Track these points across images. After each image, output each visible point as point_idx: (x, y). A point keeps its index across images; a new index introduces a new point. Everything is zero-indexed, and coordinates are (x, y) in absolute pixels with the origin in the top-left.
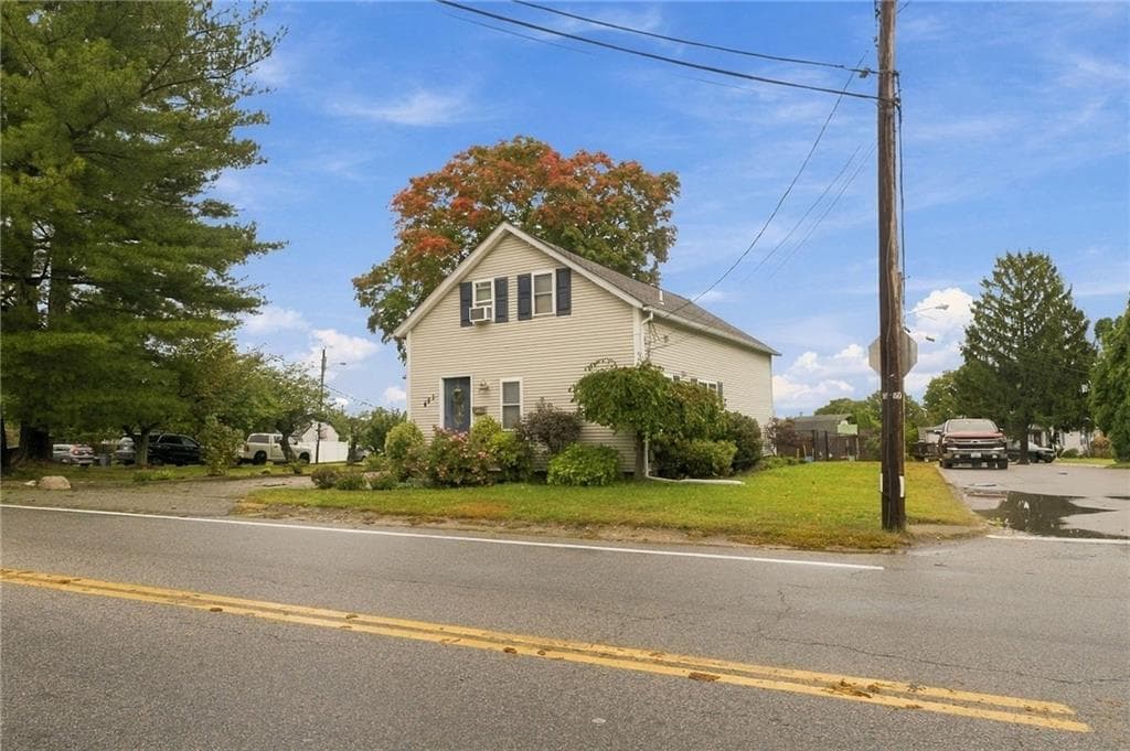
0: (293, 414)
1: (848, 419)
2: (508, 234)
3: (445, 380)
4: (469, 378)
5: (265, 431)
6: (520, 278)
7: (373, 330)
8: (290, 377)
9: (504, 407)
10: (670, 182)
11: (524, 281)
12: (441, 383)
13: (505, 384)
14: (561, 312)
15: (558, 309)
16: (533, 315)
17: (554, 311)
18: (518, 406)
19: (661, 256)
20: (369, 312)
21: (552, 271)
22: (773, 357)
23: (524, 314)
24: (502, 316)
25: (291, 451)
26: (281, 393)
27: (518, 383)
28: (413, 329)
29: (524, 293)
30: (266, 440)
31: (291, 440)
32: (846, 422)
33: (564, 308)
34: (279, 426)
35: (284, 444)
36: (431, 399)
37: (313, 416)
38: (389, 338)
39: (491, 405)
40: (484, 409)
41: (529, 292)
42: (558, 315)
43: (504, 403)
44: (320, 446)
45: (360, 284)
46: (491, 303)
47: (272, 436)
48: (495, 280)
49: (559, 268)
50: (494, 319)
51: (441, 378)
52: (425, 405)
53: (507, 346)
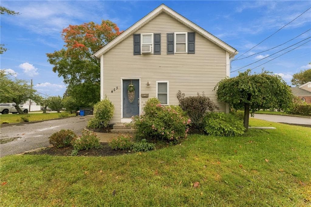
0: (20, 97)
2: (163, 13)
3: (124, 80)
4: (139, 80)
5: (8, 102)
6: (168, 34)
7: (55, 72)
8: (19, 84)
9: (158, 94)
11: (170, 37)
12: (122, 81)
13: (159, 83)
14: (190, 52)
15: (189, 51)
16: (175, 52)
17: (187, 52)
18: (167, 94)
20: (53, 66)
21: (186, 33)
23: (170, 51)
24: (157, 51)
25: (20, 109)
26: (15, 89)
27: (167, 83)
28: (105, 54)
29: (170, 43)
30: (9, 105)
31: (19, 105)
34: (14, 100)
35: (17, 107)
36: (116, 89)
37: (29, 98)
38: (61, 75)
39: (150, 93)
40: (148, 94)
41: (173, 42)
42: (188, 54)
43: (158, 92)
44: (31, 107)
45: (50, 56)
46: (152, 45)
47: (11, 104)
48: (154, 34)
49: (189, 32)
50: (153, 53)
51: (121, 79)
52: (112, 92)
53: (160, 66)
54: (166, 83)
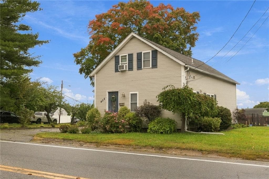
0: (51, 105)
1: (267, 110)
2: (133, 37)
3: (109, 93)
4: (118, 92)
5: (41, 111)
6: (138, 54)
7: (81, 73)
8: (50, 91)
9: (131, 103)
10: (196, 16)
11: (139, 55)
12: (107, 94)
13: (131, 94)
16: (143, 68)
17: (151, 67)
18: (137, 103)
19: (192, 44)
21: (150, 51)
22: (236, 84)
23: (139, 68)
24: (131, 68)
25: (50, 119)
26: (47, 97)
28: (97, 73)
29: (139, 59)
30: (41, 114)
31: (50, 114)
32: (266, 111)
33: (155, 65)
34: (46, 109)
35: (48, 116)
36: (103, 100)
37: (58, 105)
38: (87, 77)
39: (126, 102)
40: (123, 103)
41: (141, 59)
42: (152, 68)
43: (131, 101)
44: (60, 117)
45: (76, 56)
46: (126, 63)
47: (43, 113)
48: (128, 54)
49: (153, 50)
50: (128, 70)
51: (107, 92)
52: (101, 102)
53: (133, 80)
54: (136, 94)
